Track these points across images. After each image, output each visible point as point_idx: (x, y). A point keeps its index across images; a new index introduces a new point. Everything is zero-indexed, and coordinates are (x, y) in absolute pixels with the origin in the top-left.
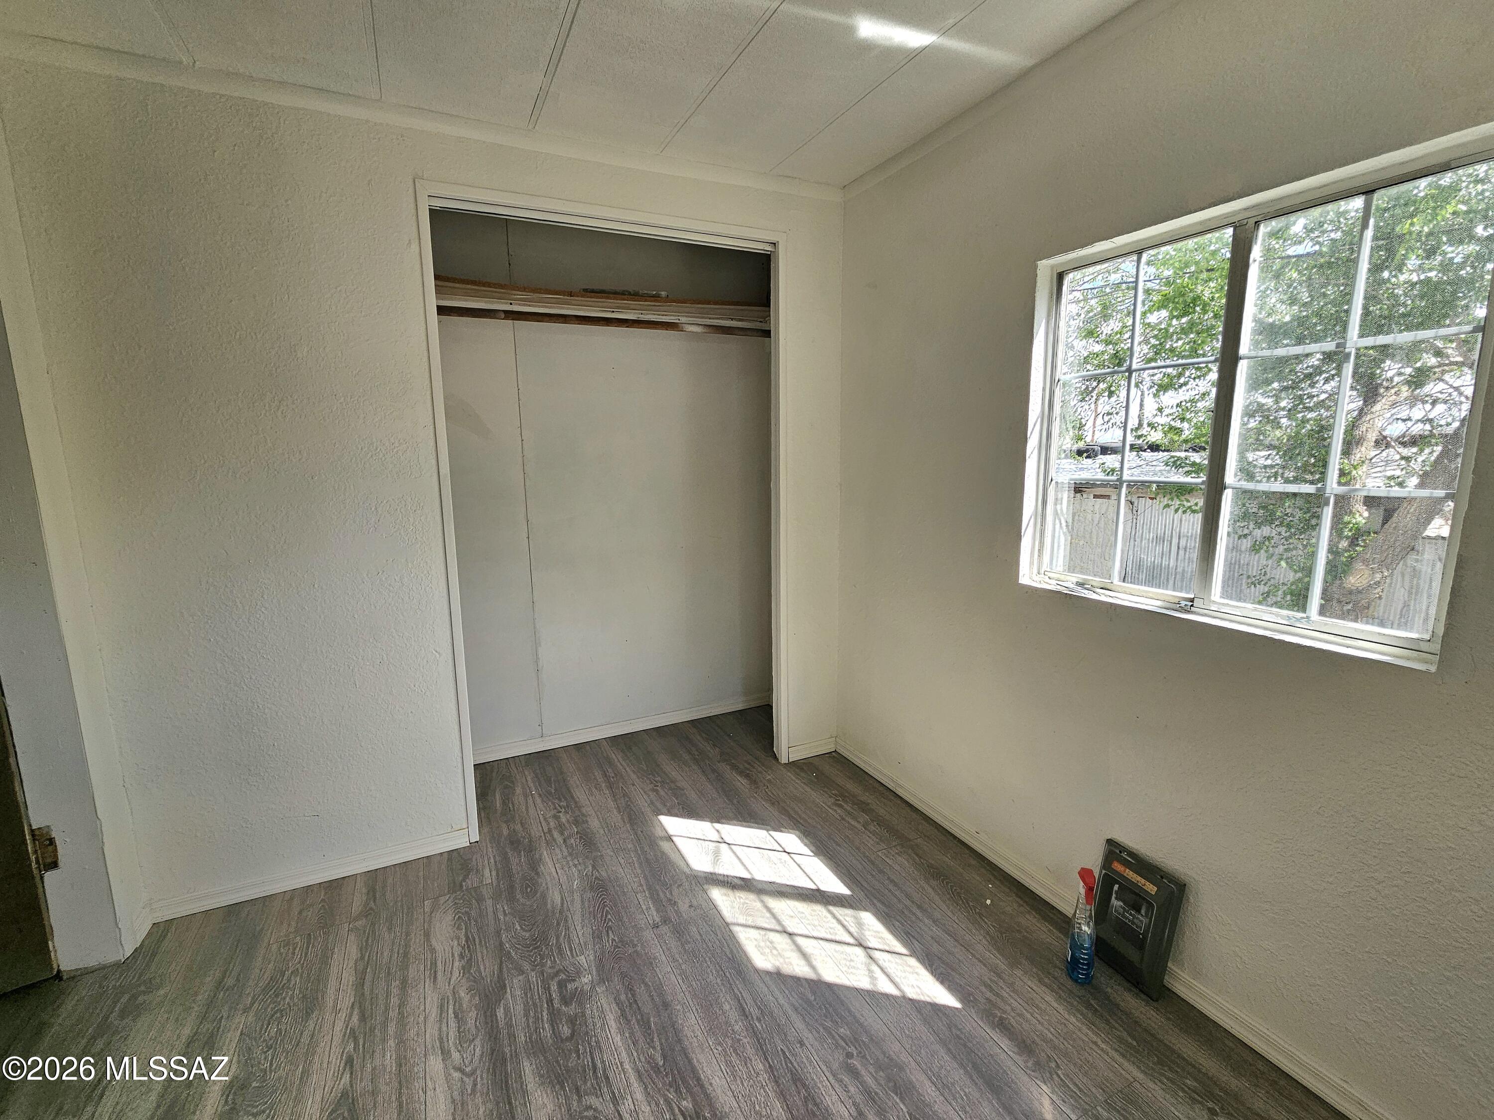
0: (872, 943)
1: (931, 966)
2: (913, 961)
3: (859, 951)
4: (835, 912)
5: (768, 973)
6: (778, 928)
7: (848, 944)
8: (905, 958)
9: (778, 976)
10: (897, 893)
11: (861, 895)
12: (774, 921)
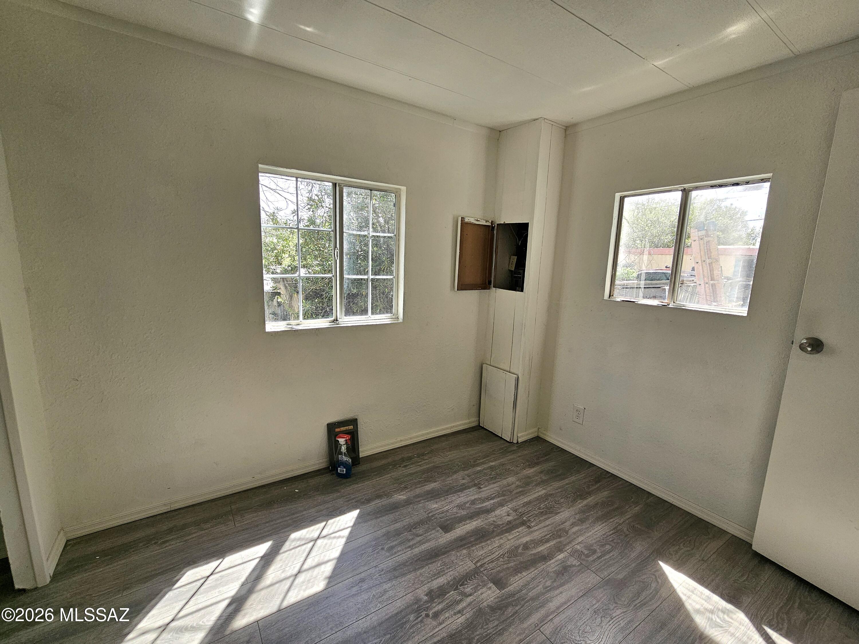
0: (316, 535)
1: (334, 515)
2: (331, 521)
3: (319, 542)
4: (286, 549)
5: (329, 583)
6: (291, 579)
7: (313, 545)
8: (327, 524)
9: (332, 579)
10: (278, 521)
11: (275, 537)
12: (284, 582)
